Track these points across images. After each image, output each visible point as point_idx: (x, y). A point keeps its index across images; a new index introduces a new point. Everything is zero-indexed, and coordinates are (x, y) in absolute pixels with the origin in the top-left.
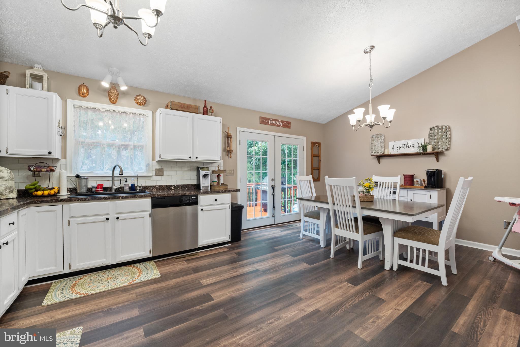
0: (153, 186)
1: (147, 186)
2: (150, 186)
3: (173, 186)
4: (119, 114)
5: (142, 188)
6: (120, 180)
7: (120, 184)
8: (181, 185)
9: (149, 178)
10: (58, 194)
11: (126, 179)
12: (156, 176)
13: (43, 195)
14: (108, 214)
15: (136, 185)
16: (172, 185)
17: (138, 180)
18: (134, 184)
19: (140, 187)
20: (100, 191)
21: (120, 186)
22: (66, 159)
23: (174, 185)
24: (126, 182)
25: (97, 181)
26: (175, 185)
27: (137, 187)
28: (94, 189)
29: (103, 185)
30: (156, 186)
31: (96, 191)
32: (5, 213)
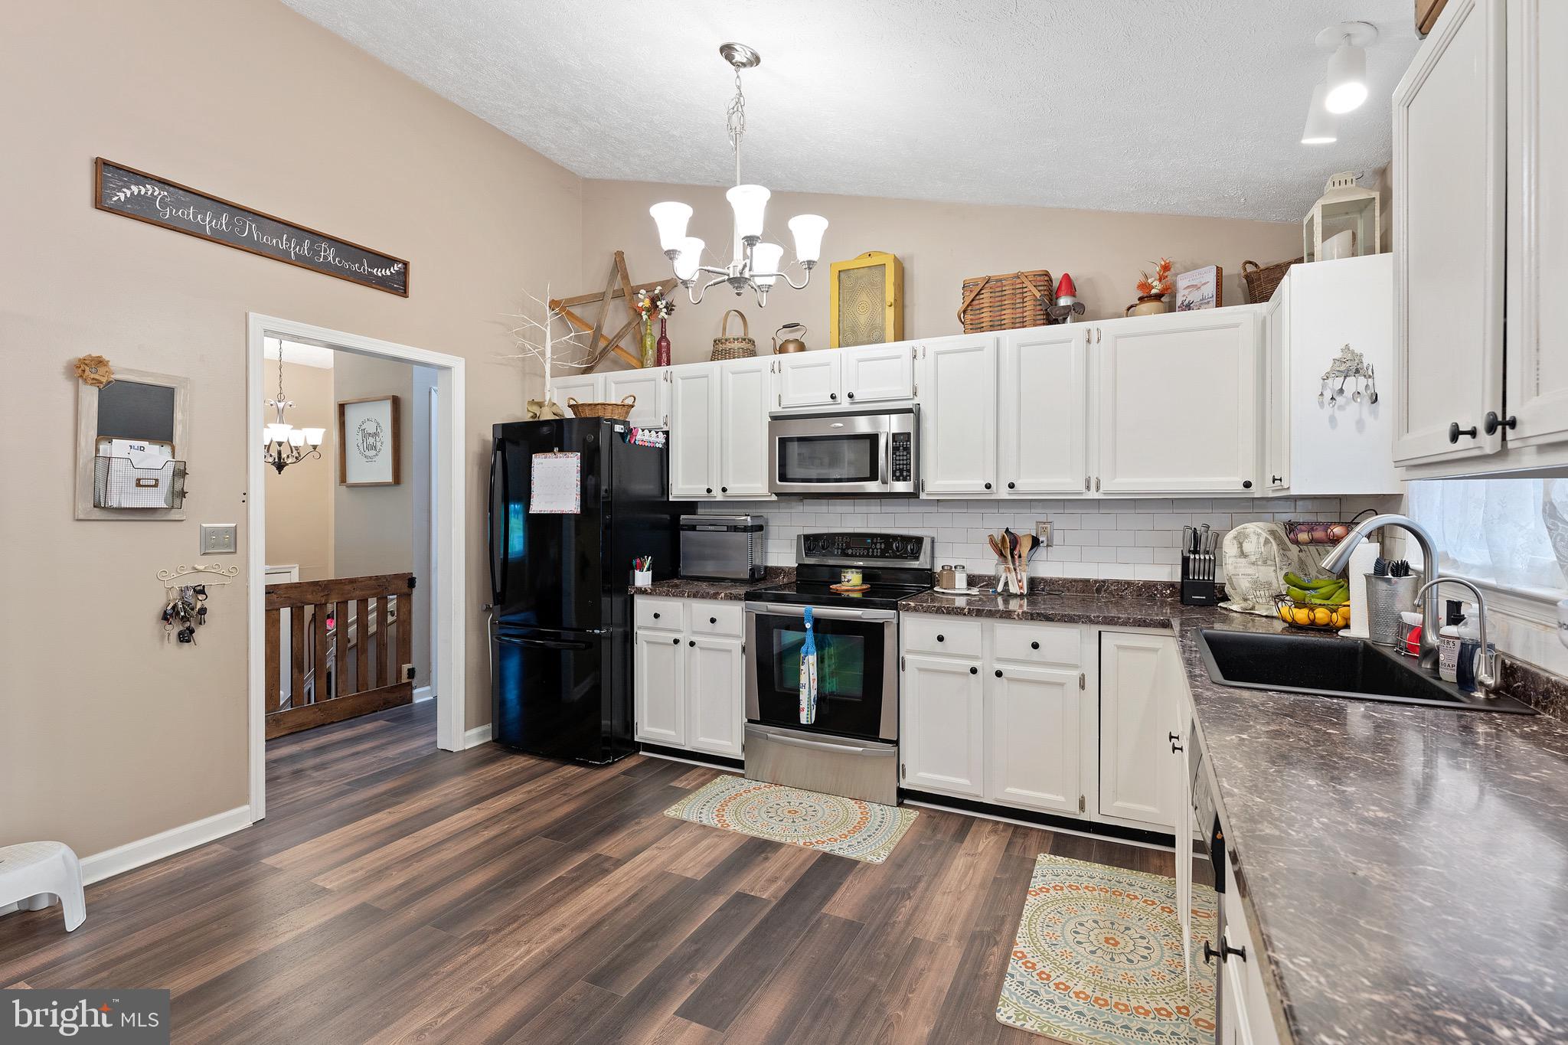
10: (1344, 631)
32: (998, 615)
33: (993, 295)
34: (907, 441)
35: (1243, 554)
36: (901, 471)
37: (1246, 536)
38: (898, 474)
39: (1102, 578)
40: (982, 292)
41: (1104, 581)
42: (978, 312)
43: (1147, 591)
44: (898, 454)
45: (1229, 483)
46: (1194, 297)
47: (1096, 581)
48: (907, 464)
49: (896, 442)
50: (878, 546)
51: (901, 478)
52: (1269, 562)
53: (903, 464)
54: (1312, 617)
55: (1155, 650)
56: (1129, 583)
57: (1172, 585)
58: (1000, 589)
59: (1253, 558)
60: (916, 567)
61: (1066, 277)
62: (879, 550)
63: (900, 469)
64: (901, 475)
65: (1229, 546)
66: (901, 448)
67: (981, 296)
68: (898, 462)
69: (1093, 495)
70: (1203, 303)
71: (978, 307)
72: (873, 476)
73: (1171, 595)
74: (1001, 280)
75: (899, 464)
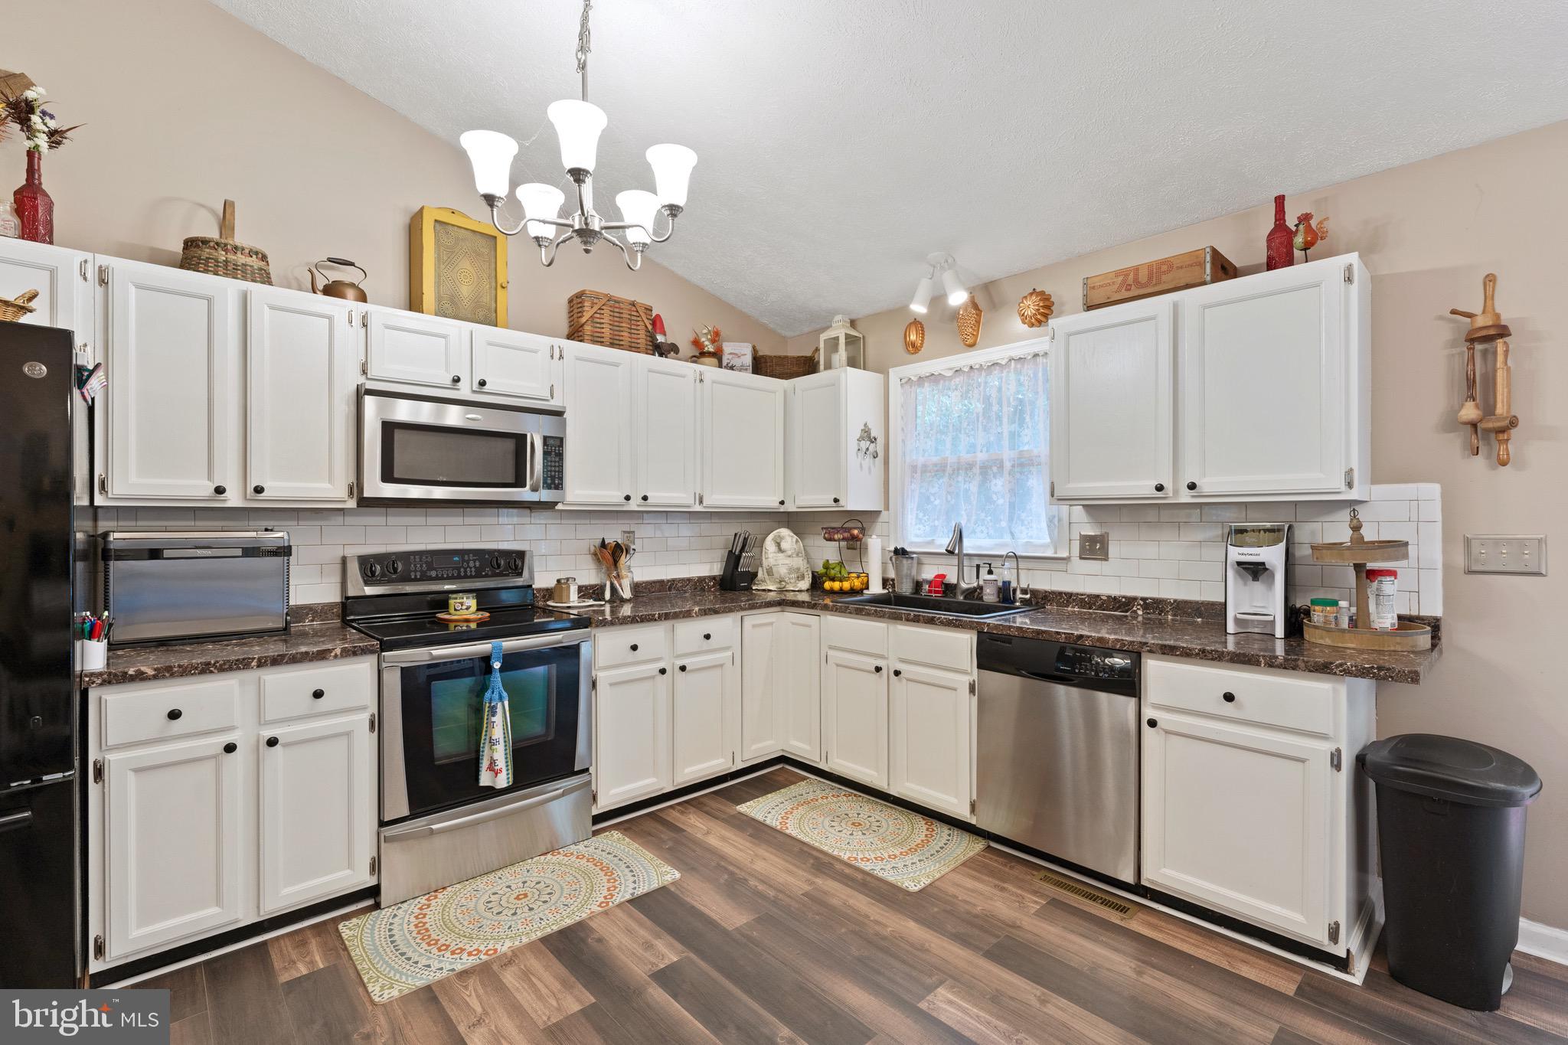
0: (1070, 595)
1: (1053, 593)
2: (1060, 593)
3: (1142, 603)
4: (983, 374)
5: (1028, 596)
6: (978, 567)
7: (978, 577)
8: (1175, 601)
9: (1061, 566)
10: (865, 592)
11: (990, 565)
12: (1081, 558)
13: (841, 589)
14: (882, 657)
15: (1014, 584)
16: (1135, 599)
17: (1018, 569)
18: (1009, 582)
19: (1024, 592)
20: (936, 592)
21: (975, 585)
22: (888, 510)
23: (1144, 599)
24: (990, 572)
25: (940, 567)
26: (1147, 599)
27: (1015, 590)
28: (926, 587)
29: (943, 576)
30: (1078, 594)
31: (930, 591)
32: (682, 615)
33: (612, 314)
34: (559, 447)
35: (780, 550)
36: (553, 478)
37: (781, 538)
38: (549, 481)
39: (669, 577)
40: (604, 307)
41: (674, 580)
42: (598, 325)
43: (698, 585)
44: (549, 459)
45: (767, 500)
46: (736, 362)
47: (668, 581)
48: (559, 472)
49: (547, 446)
50: (471, 564)
51: (553, 486)
52: (800, 555)
53: (555, 471)
54: (852, 585)
55: (771, 624)
56: (689, 580)
57: (714, 578)
58: (607, 596)
59: (789, 553)
60: (520, 584)
61: (658, 316)
62: (473, 569)
63: (551, 476)
64: (553, 482)
65: (769, 544)
66: (553, 453)
67: (602, 312)
68: (549, 469)
69: (698, 508)
70: (742, 369)
71: (598, 320)
72: (519, 482)
73: (713, 586)
74: (619, 302)
75: (551, 471)
